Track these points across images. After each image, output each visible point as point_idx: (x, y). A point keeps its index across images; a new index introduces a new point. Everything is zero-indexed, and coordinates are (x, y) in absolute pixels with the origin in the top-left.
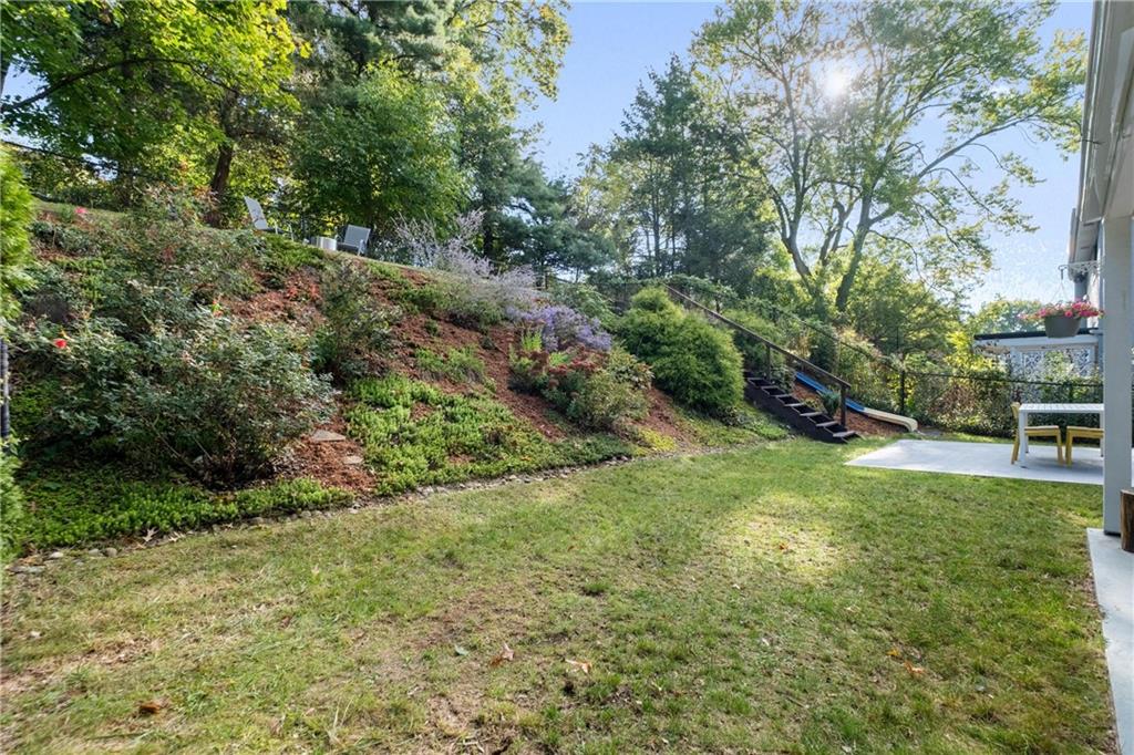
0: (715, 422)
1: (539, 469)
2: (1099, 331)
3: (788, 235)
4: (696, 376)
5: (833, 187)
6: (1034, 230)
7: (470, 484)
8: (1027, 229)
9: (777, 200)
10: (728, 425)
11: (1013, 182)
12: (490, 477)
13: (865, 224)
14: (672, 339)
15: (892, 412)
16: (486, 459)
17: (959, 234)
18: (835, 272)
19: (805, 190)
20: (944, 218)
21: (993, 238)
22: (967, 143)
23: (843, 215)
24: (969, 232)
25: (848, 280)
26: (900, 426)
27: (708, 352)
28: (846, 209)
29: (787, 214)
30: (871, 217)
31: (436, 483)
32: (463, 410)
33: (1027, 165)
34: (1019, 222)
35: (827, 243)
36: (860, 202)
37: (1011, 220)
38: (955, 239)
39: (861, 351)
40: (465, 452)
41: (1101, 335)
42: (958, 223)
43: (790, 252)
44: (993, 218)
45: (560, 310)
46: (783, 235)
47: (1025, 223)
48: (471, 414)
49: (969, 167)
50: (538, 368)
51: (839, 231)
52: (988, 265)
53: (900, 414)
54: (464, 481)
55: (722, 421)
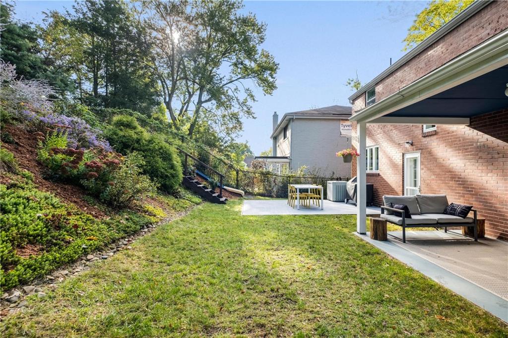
0: (172, 197)
1: (106, 245)
2: (291, 158)
3: (167, 100)
4: (163, 170)
5: (187, 82)
6: (255, 118)
7: (56, 274)
8: (254, 118)
9: (163, 82)
10: (177, 198)
11: (249, 99)
12: (72, 262)
13: (200, 102)
14: (146, 148)
15: (233, 187)
16: (55, 245)
17: (232, 115)
18: (187, 121)
19: (177, 80)
20: (227, 107)
21: (243, 118)
22: (236, 80)
23: (191, 96)
24: (235, 114)
25: (192, 126)
26: (238, 194)
27: (167, 157)
28: (192, 93)
29: (168, 90)
30: (203, 100)
31: (23, 282)
32: (13, 200)
33: (253, 94)
34: (251, 114)
35: (183, 107)
36: (198, 92)
37: (249, 112)
38: (231, 116)
39: (221, 160)
40: (30, 242)
41: (291, 159)
42: (232, 110)
43: (167, 108)
44: (244, 111)
45: (75, 120)
46: (165, 99)
47: (253, 115)
48: (23, 204)
49: (237, 89)
50: (75, 162)
51: (188, 103)
52: (241, 129)
53: (237, 189)
54: (50, 272)
55: (174, 196)
